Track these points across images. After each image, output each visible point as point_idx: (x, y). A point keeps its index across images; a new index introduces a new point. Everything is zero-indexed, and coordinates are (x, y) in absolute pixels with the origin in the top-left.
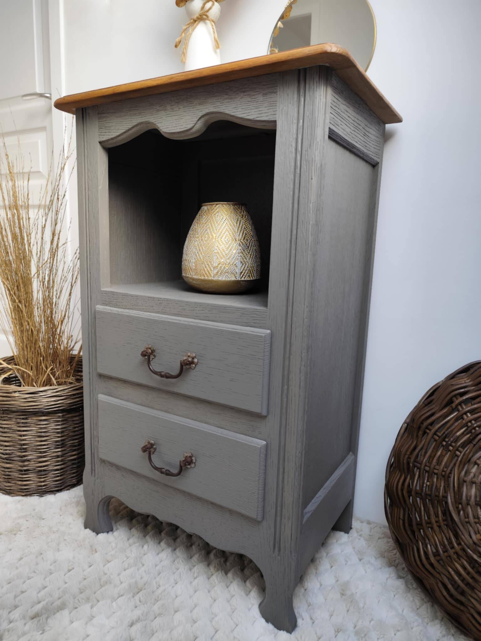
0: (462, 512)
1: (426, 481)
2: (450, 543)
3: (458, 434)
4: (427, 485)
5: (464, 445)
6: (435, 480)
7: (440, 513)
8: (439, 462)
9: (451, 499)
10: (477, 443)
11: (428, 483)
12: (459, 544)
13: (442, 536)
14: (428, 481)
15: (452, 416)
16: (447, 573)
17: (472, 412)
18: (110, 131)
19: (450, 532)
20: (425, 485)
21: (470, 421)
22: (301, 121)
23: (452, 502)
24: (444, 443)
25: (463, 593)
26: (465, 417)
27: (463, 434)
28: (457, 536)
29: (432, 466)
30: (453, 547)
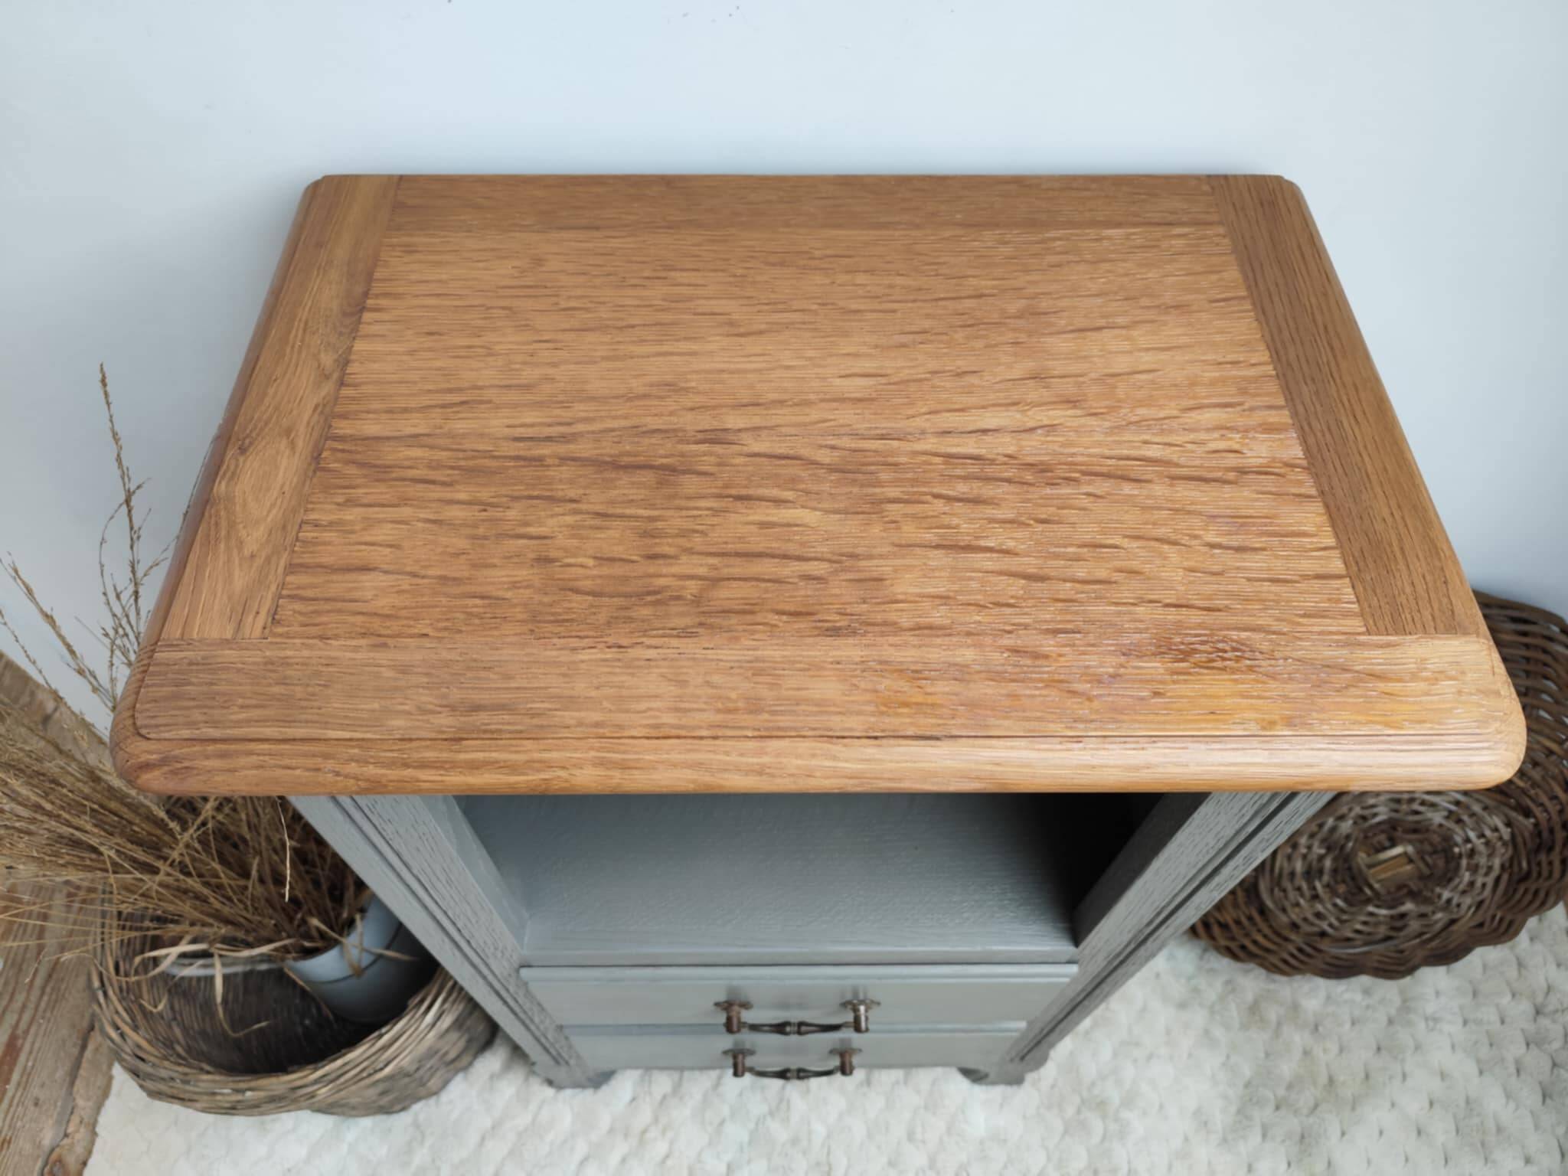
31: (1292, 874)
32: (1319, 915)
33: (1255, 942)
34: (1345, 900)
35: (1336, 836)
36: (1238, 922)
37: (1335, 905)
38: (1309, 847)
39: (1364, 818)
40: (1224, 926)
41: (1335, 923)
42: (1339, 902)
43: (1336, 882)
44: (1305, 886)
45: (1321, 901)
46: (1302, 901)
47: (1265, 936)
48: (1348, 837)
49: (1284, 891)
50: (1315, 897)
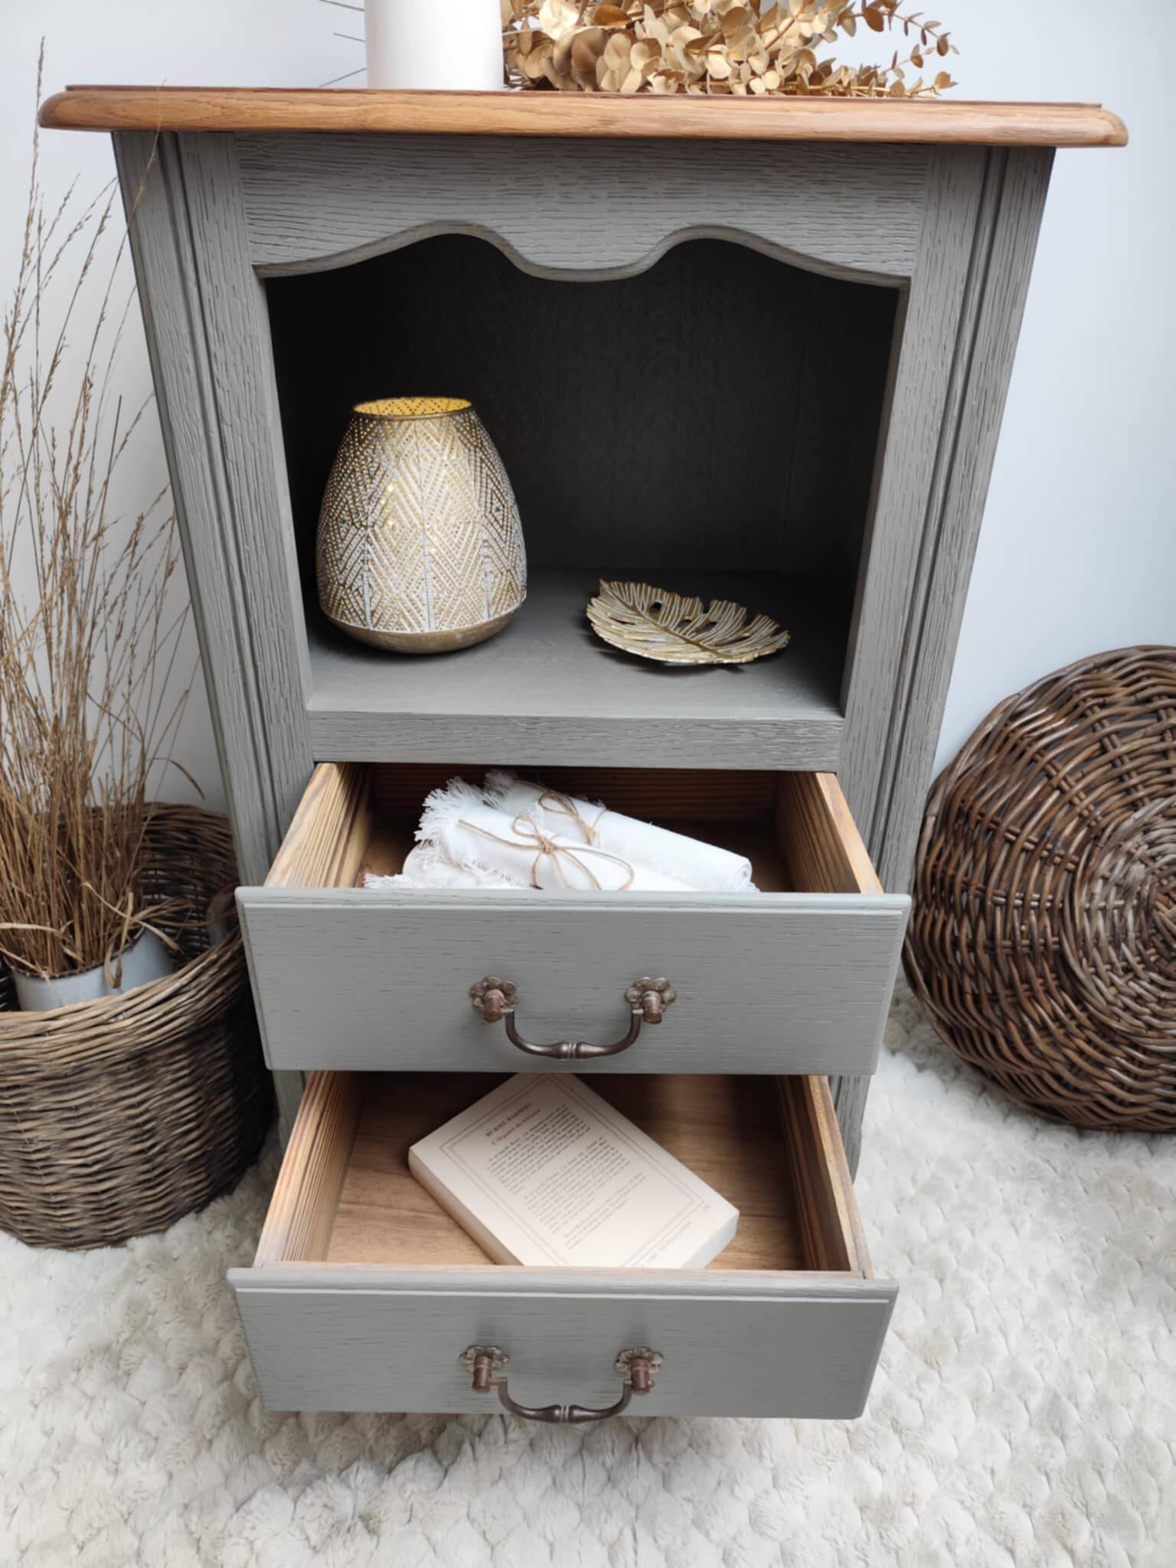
0: (1084, 961)
1: (1017, 924)
2: (1067, 1009)
3: (1067, 831)
4: (1022, 932)
5: (1079, 851)
6: (1033, 918)
7: (1047, 970)
8: (1039, 888)
9: (1070, 946)
10: (1106, 843)
11: (1024, 928)
12: (1084, 1009)
13: (1052, 1006)
14: (1022, 924)
15: (1051, 800)
16: (1060, 1057)
17: (1088, 790)
18: (304, 234)
19: (1065, 995)
20: (1018, 932)
21: (1087, 808)
22: (978, 287)
23: (1072, 950)
24: (1045, 853)
25: (1089, 1077)
26: (1076, 800)
27: (1076, 830)
28: (1079, 1000)
29: (1028, 898)
30: (1073, 1017)
31: (1097, 936)
32: (1138, 998)
33: (1081, 1053)
34: (1160, 973)
35: (1130, 879)
36: (1056, 1018)
37: (1152, 982)
38: (1106, 899)
39: (1153, 858)
40: (1043, 1028)
41: (1157, 1008)
42: (1155, 976)
43: (1146, 947)
44: (1113, 954)
45: (1137, 978)
46: (1115, 978)
47: (1089, 1041)
48: (1143, 883)
49: (1095, 966)
50: (1128, 969)
